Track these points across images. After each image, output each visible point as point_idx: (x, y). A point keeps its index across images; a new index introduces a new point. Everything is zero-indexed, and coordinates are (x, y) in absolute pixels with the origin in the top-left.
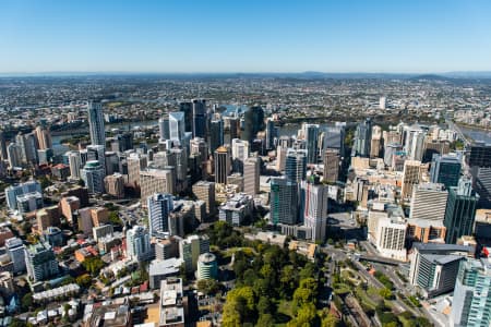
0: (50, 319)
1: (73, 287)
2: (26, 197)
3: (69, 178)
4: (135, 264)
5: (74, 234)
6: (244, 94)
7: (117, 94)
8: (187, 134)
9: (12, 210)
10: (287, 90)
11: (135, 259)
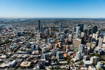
0: (64, 68)
1: (66, 62)
2: (52, 41)
3: (56, 38)
4: (78, 60)
5: (62, 50)
6: (86, 23)
7: (58, 22)
8: (80, 31)
9: (48, 43)
10: (96, 22)
11: (78, 59)
